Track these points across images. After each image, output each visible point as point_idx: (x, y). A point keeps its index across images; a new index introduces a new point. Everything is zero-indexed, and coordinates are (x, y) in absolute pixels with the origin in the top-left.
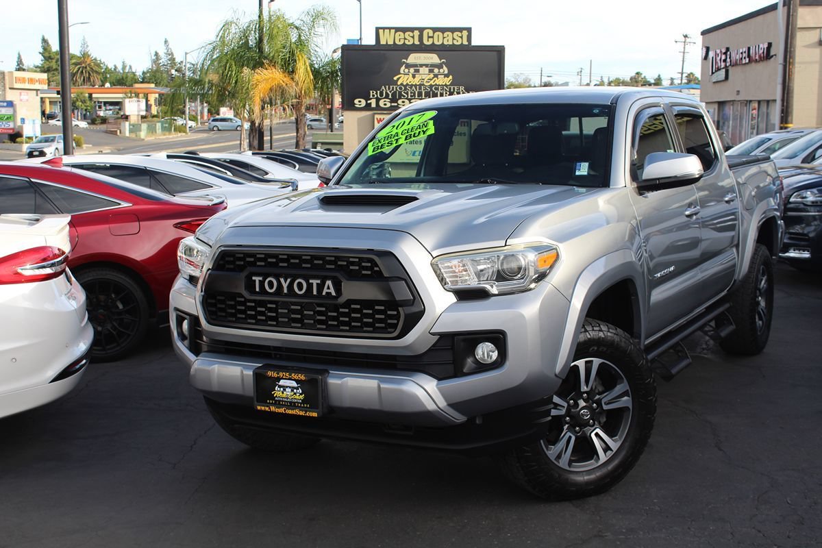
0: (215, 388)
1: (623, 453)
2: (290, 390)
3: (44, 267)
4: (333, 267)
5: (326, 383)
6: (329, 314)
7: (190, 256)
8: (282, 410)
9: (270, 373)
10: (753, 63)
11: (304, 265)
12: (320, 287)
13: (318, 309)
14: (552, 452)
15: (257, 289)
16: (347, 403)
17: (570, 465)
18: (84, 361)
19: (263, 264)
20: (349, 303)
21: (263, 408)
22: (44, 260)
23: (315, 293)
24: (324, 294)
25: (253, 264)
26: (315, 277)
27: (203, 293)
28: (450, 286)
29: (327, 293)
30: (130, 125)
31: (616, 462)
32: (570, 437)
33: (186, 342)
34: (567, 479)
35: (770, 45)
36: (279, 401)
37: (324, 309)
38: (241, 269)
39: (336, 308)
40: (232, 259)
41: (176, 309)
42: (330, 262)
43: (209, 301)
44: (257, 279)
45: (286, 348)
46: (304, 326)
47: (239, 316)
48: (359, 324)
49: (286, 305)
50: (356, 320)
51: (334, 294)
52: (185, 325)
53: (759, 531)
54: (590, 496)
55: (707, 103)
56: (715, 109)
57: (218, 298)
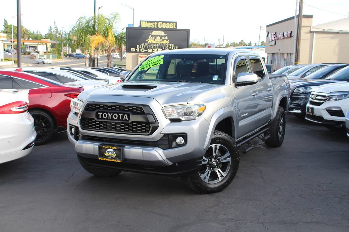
0: (84, 152)
1: (228, 178)
2: (111, 153)
3: (20, 108)
4: (127, 110)
5: (124, 150)
6: (126, 126)
7: (75, 105)
8: (108, 160)
9: (104, 147)
10: (285, 39)
11: (117, 109)
12: (123, 117)
13: (122, 124)
14: (202, 177)
15: (100, 117)
16: (131, 158)
17: (209, 181)
18: (34, 143)
19: (102, 108)
20: (133, 122)
21: (101, 159)
22: (21, 106)
23: (121, 119)
24: (124, 119)
25: (99, 108)
26: (121, 113)
27: (80, 118)
28: (168, 117)
29: (125, 119)
30: (40, 55)
31: (225, 181)
32: (209, 172)
33: (73, 136)
34: (208, 186)
35: (291, 32)
36: (107, 157)
37: (124, 124)
38: (94, 110)
39: (128, 124)
40: (91, 106)
41: (70, 124)
42: (126, 108)
43: (82, 121)
44: (100, 114)
45: (109, 138)
46: (116, 130)
47: (93, 126)
48: (136, 130)
49: (110, 123)
50: (135, 128)
51: (127, 119)
52: (73, 130)
53: (273, 204)
54: (216, 193)
55: (268, 53)
56: (270, 56)
57: (86, 120)
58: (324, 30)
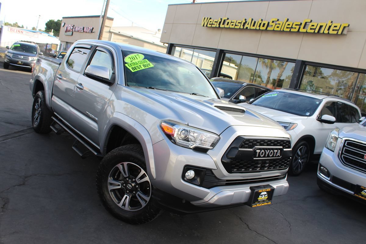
35: (93, 28)
58: (119, 32)
